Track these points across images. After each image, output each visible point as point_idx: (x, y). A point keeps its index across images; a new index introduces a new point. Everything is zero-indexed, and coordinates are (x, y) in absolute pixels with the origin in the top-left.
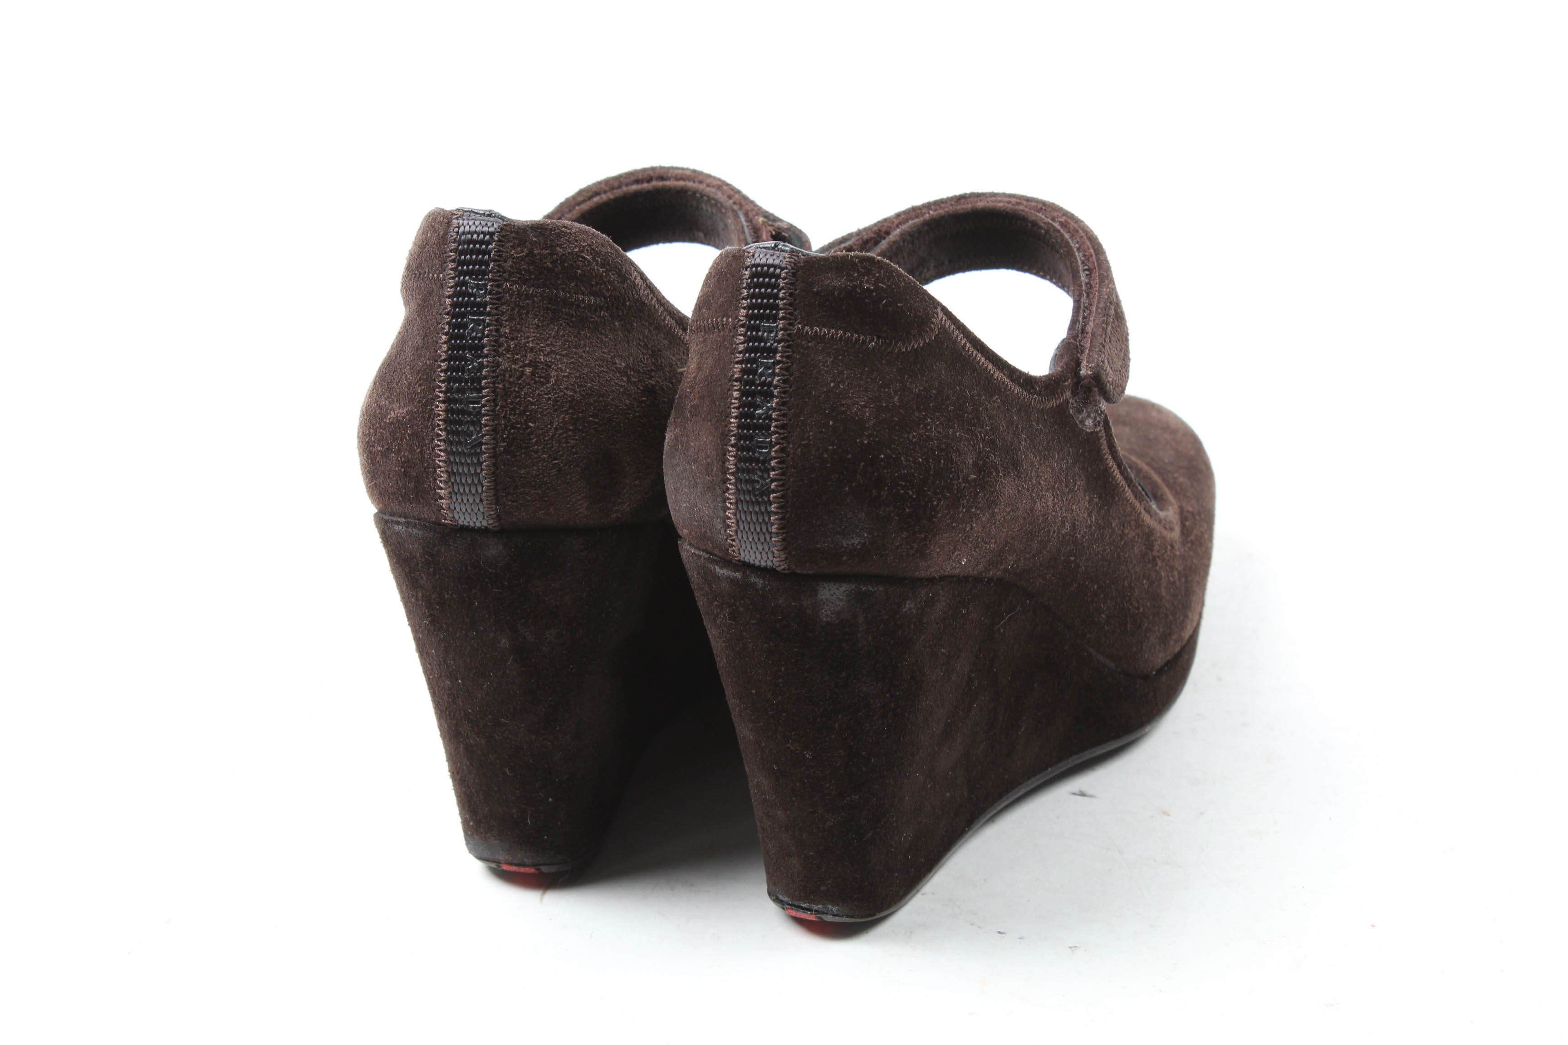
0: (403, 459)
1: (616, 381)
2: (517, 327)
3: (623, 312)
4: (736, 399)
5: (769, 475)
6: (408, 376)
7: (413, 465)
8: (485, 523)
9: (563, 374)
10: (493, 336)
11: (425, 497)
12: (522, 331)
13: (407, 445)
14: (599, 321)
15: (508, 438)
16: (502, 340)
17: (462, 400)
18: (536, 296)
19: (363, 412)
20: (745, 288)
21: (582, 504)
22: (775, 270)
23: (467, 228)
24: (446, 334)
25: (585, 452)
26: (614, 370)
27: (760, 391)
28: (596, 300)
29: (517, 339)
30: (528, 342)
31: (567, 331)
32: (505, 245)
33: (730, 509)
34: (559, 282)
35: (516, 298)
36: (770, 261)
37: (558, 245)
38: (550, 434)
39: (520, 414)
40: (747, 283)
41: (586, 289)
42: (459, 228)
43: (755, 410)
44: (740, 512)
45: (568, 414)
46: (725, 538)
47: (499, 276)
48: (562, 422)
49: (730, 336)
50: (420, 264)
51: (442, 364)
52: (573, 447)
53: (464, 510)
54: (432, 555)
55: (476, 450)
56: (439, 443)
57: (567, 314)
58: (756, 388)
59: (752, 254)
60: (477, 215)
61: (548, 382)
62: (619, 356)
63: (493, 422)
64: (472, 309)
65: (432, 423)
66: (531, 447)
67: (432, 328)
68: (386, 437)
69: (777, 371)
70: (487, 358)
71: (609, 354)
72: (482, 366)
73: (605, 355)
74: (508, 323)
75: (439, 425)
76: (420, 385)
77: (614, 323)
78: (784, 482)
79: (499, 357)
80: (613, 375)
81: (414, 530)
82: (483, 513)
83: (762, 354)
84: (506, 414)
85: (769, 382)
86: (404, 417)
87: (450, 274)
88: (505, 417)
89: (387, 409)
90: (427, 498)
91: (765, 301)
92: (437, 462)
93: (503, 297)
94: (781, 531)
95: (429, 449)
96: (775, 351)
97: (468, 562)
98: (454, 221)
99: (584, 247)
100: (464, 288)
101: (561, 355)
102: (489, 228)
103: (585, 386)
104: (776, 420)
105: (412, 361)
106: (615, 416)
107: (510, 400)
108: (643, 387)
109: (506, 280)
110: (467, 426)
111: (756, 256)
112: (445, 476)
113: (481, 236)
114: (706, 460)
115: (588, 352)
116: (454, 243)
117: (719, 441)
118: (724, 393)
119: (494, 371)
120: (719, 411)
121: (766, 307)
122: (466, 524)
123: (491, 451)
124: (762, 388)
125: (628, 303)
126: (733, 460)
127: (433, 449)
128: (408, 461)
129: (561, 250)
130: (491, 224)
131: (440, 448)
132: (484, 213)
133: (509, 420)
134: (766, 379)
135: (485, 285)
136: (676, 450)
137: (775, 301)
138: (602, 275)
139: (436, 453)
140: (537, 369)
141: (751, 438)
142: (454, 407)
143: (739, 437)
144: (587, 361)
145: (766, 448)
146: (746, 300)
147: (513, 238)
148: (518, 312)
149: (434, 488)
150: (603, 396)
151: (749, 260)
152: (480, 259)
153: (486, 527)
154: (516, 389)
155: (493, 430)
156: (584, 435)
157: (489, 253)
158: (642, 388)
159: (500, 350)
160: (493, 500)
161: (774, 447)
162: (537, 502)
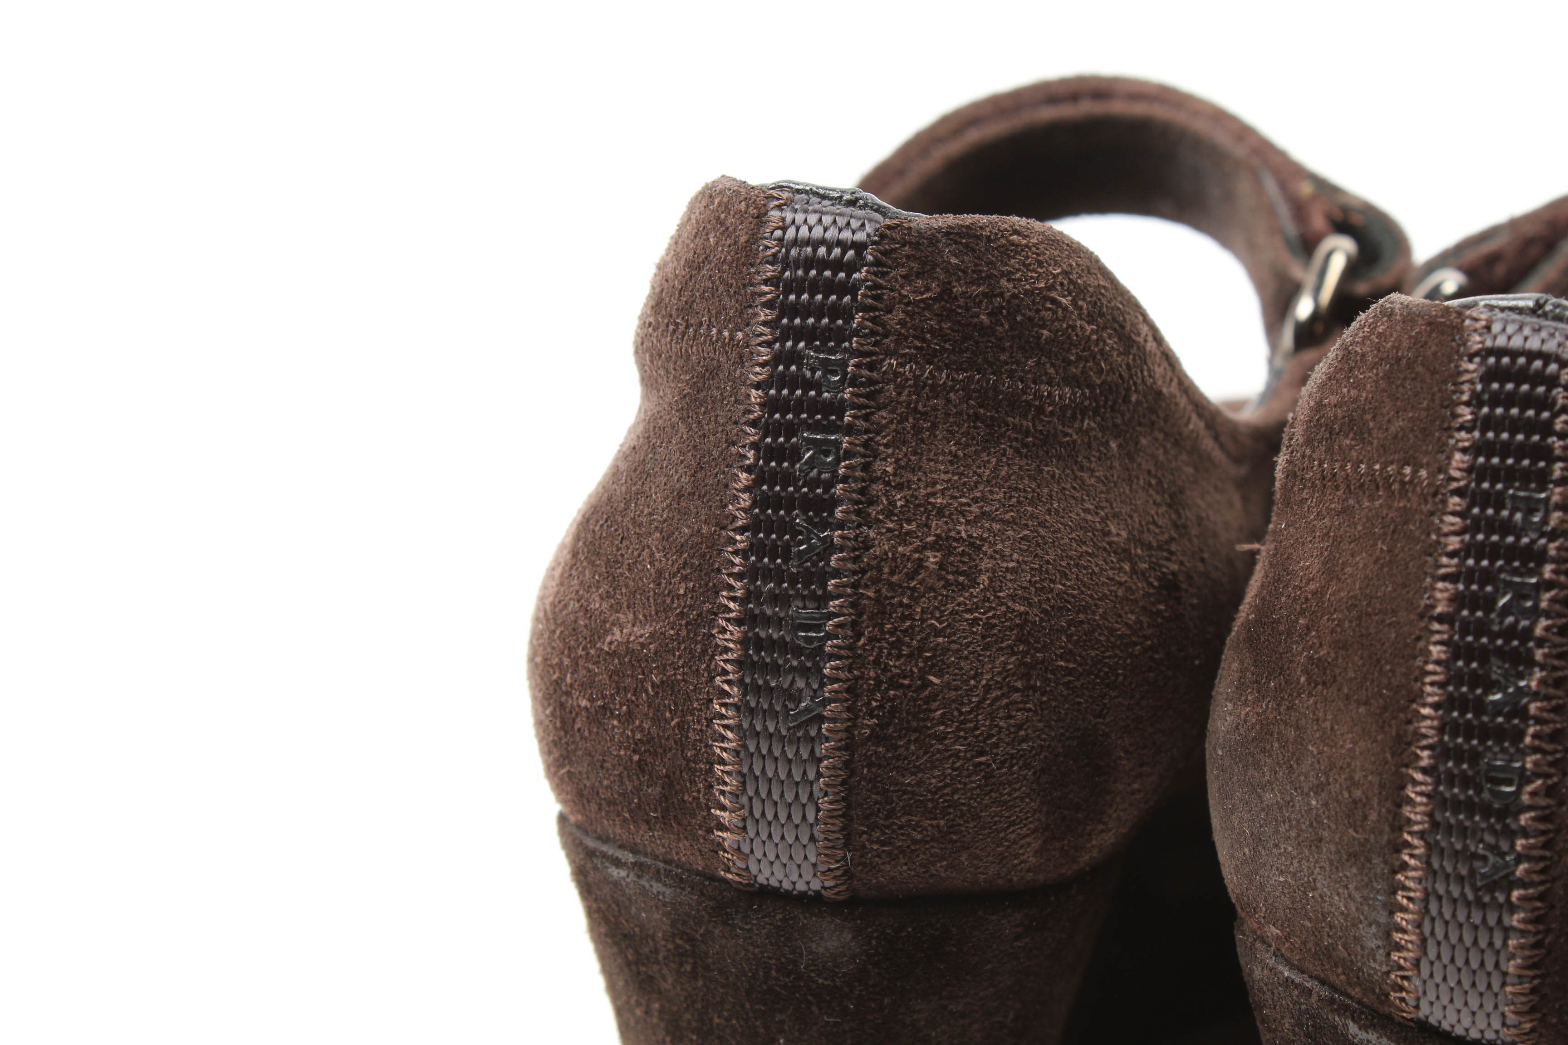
0: (638, 736)
1: (1110, 573)
2: (910, 460)
3: (1123, 415)
4: (1438, 662)
5: (1513, 846)
6: (657, 555)
7: (660, 751)
8: (816, 885)
9: (1005, 565)
10: (856, 480)
11: (685, 822)
12: (920, 468)
13: (649, 706)
14: (1079, 441)
15: (881, 707)
16: (877, 488)
17: (781, 619)
18: (952, 388)
19: (545, 612)
20: (1468, 404)
21: (1029, 844)
22: (1546, 365)
23: (804, 232)
24: (749, 470)
25: (1044, 736)
26: (1105, 549)
27: (1500, 648)
28: (1074, 394)
29: (909, 488)
30: (933, 494)
31: (1016, 467)
32: (887, 273)
33: (1404, 910)
34: (1003, 357)
35: (909, 395)
36: (1534, 344)
37: (1003, 275)
38: (974, 699)
39: (910, 656)
40: (1473, 393)
41: (1057, 374)
42: (784, 229)
43: (1486, 693)
44: (1433, 920)
45: (1014, 653)
46: (1385, 968)
47: (876, 344)
48: (999, 673)
49: (1421, 512)
50: (690, 304)
51: (738, 537)
52: (1020, 727)
53: (771, 857)
54: (691, 940)
55: (807, 731)
56: (723, 711)
57: (1016, 429)
58: (1492, 640)
59: (1483, 323)
60: (826, 202)
61: (974, 583)
62: (1116, 516)
63: (850, 671)
64: (811, 416)
65: (708, 666)
66: (928, 728)
67: (715, 453)
68: (600, 681)
69: (1544, 605)
70: (843, 530)
71: (1097, 513)
72: (829, 547)
73: (1089, 517)
74: (890, 451)
75: (725, 672)
76: (685, 578)
77: (1107, 442)
78: (1548, 863)
79: (870, 528)
80: (1105, 561)
81: (653, 883)
82: (814, 865)
83: (1509, 562)
84: (879, 656)
85: (1524, 628)
86: (643, 645)
87: (761, 335)
88: (876, 662)
89: (605, 622)
90: (690, 824)
91: (1520, 437)
92: (718, 751)
93: (880, 391)
94: (1530, 973)
95: (699, 721)
96: (1541, 557)
97: (774, 961)
98: (772, 213)
99: (1055, 277)
100: (793, 368)
101: (1002, 521)
102: (854, 233)
103: (1052, 590)
104: (1538, 721)
105: (665, 520)
106: (1107, 654)
107: (889, 626)
108: (1159, 579)
109: (889, 354)
110: (790, 677)
111: (1496, 328)
112: (734, 782)
113: (837, 251)
114: (1350, 792)
115: (1057, 512)
116: (772, 264)
117: (1389, 756)
118: (1407, 645)
119: (856, 559)
120: (1390, 683)
121: (1521, 451)
122: (774, 882)
123: (843, 735)
124: (1507, 642)
125: (1134, 398)
126: (1426, 805)
127: (709, 721)
128: (650, 740)
129: (1011, 286)
130: (860, 223)
131: (726, 722)
132: (841, 197)
133: (886, 669)
134: (1517, 622)
135: (844, 364)
136: (1263, 751)
137: (1544, 438)
138: (1089, 338)
139: (715, 731)
140: (950, 553)
141: (1474, 757)
142: (763, 634)
143: (1442, 752)
144: (1055, 532)
145: (1509, 783)
146: (1469, 430)
147: (908, 257)
148: (914, 426)
149: (707, 805)
150: (1085, 609)
151: (1478, 338)
152: (834, 303)
153: (817, 893)
154: (905, 601)
155: (848, 690)
156: (1045, 699)
157: (853, 290)
158: (1156, 584)
159: (873, 511)
160: (838, 839)
161: (1529, 781)
162: (935, 845)
